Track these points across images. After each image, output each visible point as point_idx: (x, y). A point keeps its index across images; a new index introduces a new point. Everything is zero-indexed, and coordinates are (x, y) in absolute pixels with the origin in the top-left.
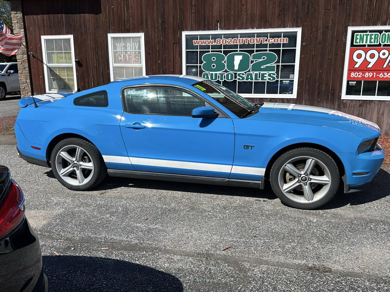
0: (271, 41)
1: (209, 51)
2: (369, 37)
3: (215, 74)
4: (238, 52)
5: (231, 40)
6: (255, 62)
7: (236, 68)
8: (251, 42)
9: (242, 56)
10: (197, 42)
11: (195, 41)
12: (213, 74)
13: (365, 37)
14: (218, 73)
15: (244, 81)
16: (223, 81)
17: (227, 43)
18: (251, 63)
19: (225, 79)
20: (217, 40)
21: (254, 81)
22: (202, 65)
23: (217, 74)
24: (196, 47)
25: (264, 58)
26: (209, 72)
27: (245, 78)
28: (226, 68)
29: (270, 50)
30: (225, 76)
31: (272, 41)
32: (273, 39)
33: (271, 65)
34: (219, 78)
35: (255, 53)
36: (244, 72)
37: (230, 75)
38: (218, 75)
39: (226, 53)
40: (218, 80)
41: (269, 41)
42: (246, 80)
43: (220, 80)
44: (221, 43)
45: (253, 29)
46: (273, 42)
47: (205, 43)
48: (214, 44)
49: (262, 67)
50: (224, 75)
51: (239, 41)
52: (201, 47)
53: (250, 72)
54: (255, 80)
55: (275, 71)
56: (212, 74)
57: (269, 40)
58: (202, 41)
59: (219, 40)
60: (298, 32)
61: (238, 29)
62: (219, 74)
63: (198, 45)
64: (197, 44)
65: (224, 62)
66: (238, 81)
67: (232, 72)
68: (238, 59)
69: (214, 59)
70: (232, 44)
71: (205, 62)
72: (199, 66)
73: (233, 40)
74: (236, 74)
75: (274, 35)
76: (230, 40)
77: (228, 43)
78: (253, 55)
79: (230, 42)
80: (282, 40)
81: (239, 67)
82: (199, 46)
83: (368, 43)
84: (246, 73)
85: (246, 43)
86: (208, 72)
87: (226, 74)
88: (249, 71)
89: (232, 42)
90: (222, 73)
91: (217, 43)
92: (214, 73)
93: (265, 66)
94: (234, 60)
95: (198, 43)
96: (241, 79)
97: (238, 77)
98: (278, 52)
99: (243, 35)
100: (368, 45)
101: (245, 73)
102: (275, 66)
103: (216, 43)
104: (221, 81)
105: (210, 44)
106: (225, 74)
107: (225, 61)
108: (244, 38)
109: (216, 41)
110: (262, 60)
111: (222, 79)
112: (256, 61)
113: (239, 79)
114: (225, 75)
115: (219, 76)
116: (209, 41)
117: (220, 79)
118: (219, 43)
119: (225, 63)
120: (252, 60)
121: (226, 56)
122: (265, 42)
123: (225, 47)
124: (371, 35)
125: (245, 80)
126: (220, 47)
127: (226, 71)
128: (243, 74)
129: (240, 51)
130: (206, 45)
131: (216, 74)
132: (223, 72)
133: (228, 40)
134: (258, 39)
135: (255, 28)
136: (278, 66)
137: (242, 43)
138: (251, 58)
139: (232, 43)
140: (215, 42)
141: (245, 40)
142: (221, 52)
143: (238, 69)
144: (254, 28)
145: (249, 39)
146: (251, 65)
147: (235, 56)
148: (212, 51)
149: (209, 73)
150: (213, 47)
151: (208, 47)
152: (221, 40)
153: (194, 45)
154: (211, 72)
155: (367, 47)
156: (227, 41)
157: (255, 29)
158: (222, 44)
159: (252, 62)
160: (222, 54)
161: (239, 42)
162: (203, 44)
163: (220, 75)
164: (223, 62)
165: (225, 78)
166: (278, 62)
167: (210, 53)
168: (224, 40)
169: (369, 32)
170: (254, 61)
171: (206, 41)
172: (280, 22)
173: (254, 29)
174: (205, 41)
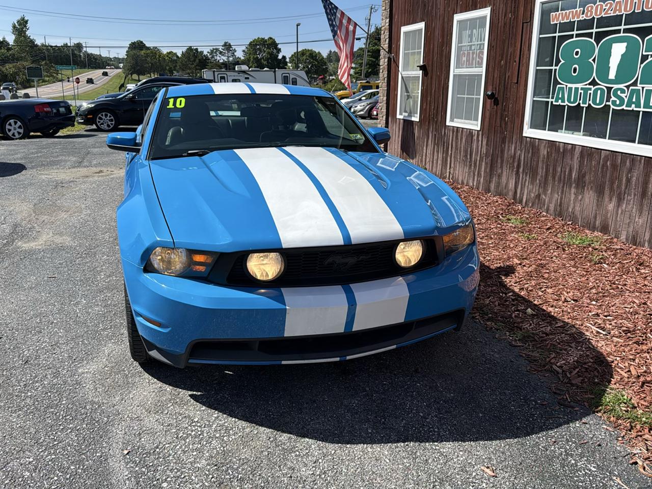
1: (572, 36)
3: (575, 88)
4: (621, 34)
6: (649, 60)
7: (612, 75)
8: (647, 7)
9: (625, 44)
10: (556, 15)
11: (554, 14)
12: (572, 88)
14: (580, 86)
15: (623, 109)
16: (586, 107)
18: (642, 62)
19: (591, 102)
20: (588, 9)
21: (642, 109)
22: (558, 68)
23: (578, 88)
24: (555, 28)
26: (567, 84)
27: (626, 100)
28: (594, 74)
30: (590, 94)
34: (580, 99)
36: (625, 86)
37: (599, 92)
38: (580, 91)
39: (598, 37)
40: (579, 104)
42: (626, 107)
43: (582, 104)
44: (594, 14)
47: (568, 18)
48: (581, 17)
50: (589, 92)
51: (625, 7)
52: (562, 27)
53: (637, 86)
54: (644, 108)
56: (570, 89)
58: (564, 13)
62: (582, 89)
64: (555, 22)
66: (613, 109)
67: (603, 86)
68: (617, 52)
69: (577, 53)
70: (612, 15)
71: (562, 62)
72: (554, 70)
73: (613, 6)
74: (609, 89)
76: (609, 6)
77: (604, 14)
78: (647, 41)
79: (609, 9)
81: (617, 72)
82: (558, 25)
84: (628, 87)
85: (639, 8)
86: (564, 85)
87: (593, 88)
88: (635, 84)
89: (612, 10)
90: (588, 86)
91: (587, 16)
92: (574, 86)
94: (611, 55)
95: (558, 19)
96: (618, 102)
97: (613, 98)
101: (626, 89)
103: (585, 15)
104: (583, 107)
105: (576, 19)
106: (590, 89)
107: (595, 57)
109: (586, 11)
113: (614, 103)
114: (592, 92)
115: (581, 94)
116: (575, 11)
117: (581, 102)
118: (589, 14)
119: (594, 63)
120: (644, 53)
121: (597, 47)
123: (599, 22)
125: (624, 107)
126: (591, 24)
127: (594, 83)
128: (623, 91)
129: (625, 31)
130: (568, 21)
132: (588, 84)
133: (606, 6)
137: (630, 9)
138: (643, 49)
139: (612, 12)
140: (583, 12)
142: (591, 35)
143: (615, 77)
146: (640, 68)
147: (614, 45)
148: (577, 36)
149: (566, 86)
150: (580, 25)
151: (572, 26)
152: (595, 7)
153: (552, 23)
154: (569, 85)
156: (604, 7)
158: (594, 18)
159: (644, 58)
160: (593, 40)
161: (626, 9)
162: (565, 20)
163: (582, 92)
164: (591, 60)
165: (590, 100)
167: (574, 39)
168: (599, 6)
170: (650, 56)
171: (570, 13)
174: (568, 12)
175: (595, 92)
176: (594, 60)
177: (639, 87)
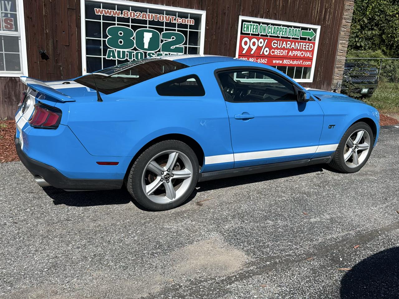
0: (179, 21)
1: (115, 24)
2: (252, 26)
3: (122, 51)
4: (148, 29)
5: (140, 14)
6: (164, 42)
7: (146, 46)
8: (160, 20)
9: (151, 34)
10: (99, 10)
12: (120, 51)
13: (250, 26)
14: (126, 50)
17: (135, 17)
18: (161, 43)
19: (135, 58)
20: (124, 12)
22: (106, 40)
24: (99, 17)
25: (173, 38)
26: (116, 49)
28: (135, 45)
29: (178, 31)
30: (134, 55)
31: (180, 21)
32: (181, 19)
33: (180, 46)
35: (164, 32)
37: (139, 54)
38: (126, 53)
39: (135, 28)
40: (127, 59)
41: (177, 21)
43: (129, 59)
44: (129, 16)
45: (163, 5)
46: (181, 22)
47: (110, 14)
48: (120, 16)
49: (171, 48)
51: (149, 17)
52: (105, 18)
53: (160, 52)
55: (183, 53)
57: (178, 19)
58: (106, 10)
59: (126, 13)
60: (202, 15)
61: (148, 3)
63: (101, 15)
64: (99, 14)
65: (133, 38)
67: (142, 51)
68: (147, 37)
69: (121, 34)
70: (141, 19)
71: (110, 37)
72: (103, 40)
73: (142, 15)
74: (145, 53)
75: (183, 15)
76: (138, 14)
78: (163, 34)
79: (139, 16)
80: (189, 21)
81: (149, 45)
83: (252, 32)
84: (156, 52)
85: (156, 19)
86: (114, 49)
87: (135, 52)
88: (159, 51)
89: (141, 16)
91: (124, 15)
93: (175, 46)
94: (144, 38)
95: (102, 13)
98: (185, 33)
99: (152, 11)
100: (251, 34)
102: (183, 48)
103: (123, 15)
105: (116, 16)
107: (134, 37)
108: (153, 14)
109: (123, 13)
110: (171, 40)
111: (130, 58)
112: (165, 40)
116: (115, 11)
117: (128, 58)
118: (126, 15)
119: (134, 40)
120: (162, 39)
121: (135, 32)
122: (174, 21)
123: (134, 21)
124: (254, 25)
126: (127, 20)
127: (135, 49)
128: (153, 54)
129: (149, 27)
131: (124, 52)
132: (131, 50)
133: (137, 13)
134: (167, 16)
135: (165, 5)
136: (186, 48)
137: (152, 19)
138: (161, 37)
139: (141, 17)
140: (122, 14)
141: (155, 16)
142: (128, 26)
143: (148, 47)
144: (164, 4)
145: (159, 16)
146: (161, 44)
147: (145, 33)
148: (118, 24)
149: (115, 50)
150: (120, 19)
151: (113, 19)
152: (129, 13)
153: (96, 14)
154: (117, 50)
155: (250, 36)
156: (136, 14)
157: (165, 6)
158: (129, 17)
159: (162, 41)
160: (130, 28)
161: (149, 18)
162: (108, 15)
163: (128, 53)
164: (131, 38)
166: (185, 44)
167: (116, 26)
168: (132, 13)
169: (253, 23)
170: (164, 41)
171: (111, 11)
172: (188, 2)
173: (164, 5)
174: (109, 11)
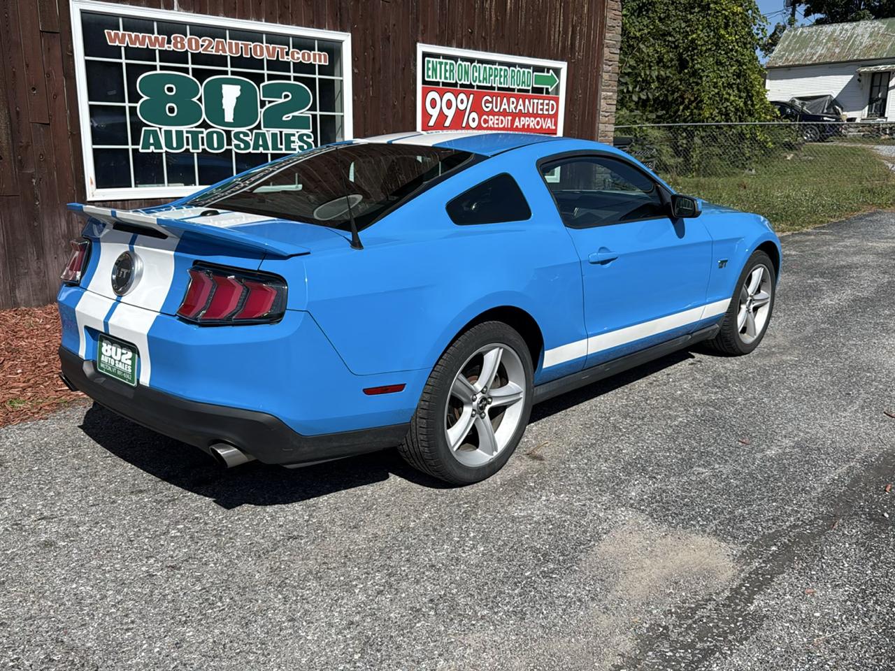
0: (296, 56)
1: (154, 68)
2: (443, 66)
3: (176, 131)
4: (230, 76)
5: (210, 43)
6: (268, 106)
7: (229, 117)
8: (256, 54)
9: (239, 87)
10: (116, 35)
11: (113, 33)
12: (171, 131)
13: (438, 66)
14: (184, 128)
15: (250, 153)
16: (198, 153)
17: (201, 50)
18: (262, 107)
19: (205, 147)
20: (175, 38)
21: (271, 151)
22: (138, 105)
23: (182, 131)
24: (116, 52)
25: (286, 96)
26: (160, 126)
27: (252, 143)
28: (204, 116)
29: (296, 79)
30: (202, 138)
31: (299, 56)
32: (301, 53)
33: (301, 113)
34: (188, 144)
35: (266, 82)
36: (248, 130)
37: (215, 135)
38: (185, 135)
39: (200, 75)
40: (187, 150)
41: (293, 57)
42: (253, 149)
43: (193, 149)
44: (187, 47)
45: (259, 20)
46: (301, 59)
47: (143, 42)
48: (166, 47)
49: (284, 118)
50: (200, 136)
51: (230, 48)
52: (131, 53)
53: (260, 129)
54: (273, 150)
55: (309, 129)
56: (168, 133)
57: (293, 52)
58: (133, 35)
59: (179, 39)
60: (344, 43)
61: (227, 15)
62: (187, 132)
63: (120, 47)
64: (117, 43)
65: (198, 100)
66: (236, 153)
67: (219, 128)
68: (231, 94)
69: (170, 90)
70: (214, 53)
71: (145, 98)
72: (130, 107)
73: (214, 44)
74: (228, 133)
75: (303, 44)
76: (207, 42)
77: (203, 50)
78: (263, 86)
79: (207, 46)
80: (317, 56)
81: (234, 114)
82: (123, 49)
83: (443, 80)
84: (251, 130)
85: (247, 54)
86: (156, 127)
87: (206, 132)
88: (258, 127)
89: (212, 48)
91: (175, 46)
92: (174, 129)
93: (291, 115)
94: (222, 97)
95: (122, 41)
96: (242, 146)
97: (235, 142)
98: (310, 83)
99: (237, 34)
100: (443, 83)
101: (250, 133)
102: (309, 117)
103: (172, 46)
104: (193, 153)
105: (157, 47)
106: (202, 132)
107: (201, 96)
108: (240, 42)
109: (173, 41)
110: (282, 100)
111: (196, 146)
112: (270, 102)
113: (237, 146)
114: (204, 135)
115: (187, 138)
116: (153, 37)
117: (190, 147)
118: (179, 45)
119: (201, 103)
120: (262, 99)
121: (201, 85)
122: (286, 57)
123: (198, 58)
124: (446, 64)
125: (251, 150)
126: (182, 57)
127: (205, 125)
128: (246, 135)
129: (233, 73)
130: (144, 47)
131: (179, 133)
132: (196, 127)
133: (204, 41)
134: (271, 47)
135: (264, 20)
136: (314, 117)
137: (237, 52)
138: (260, 96)
139: (214, 50)
140: (169, 42)
141: (243, 46)
142: (186, 70)
143: (233, 119)
144: (261, 18)
145: (252, 45)
146: (261, 112)
147: (224, 87)
148: (162, 68)
149: (160, 129)
150: (166, 56)
151: (149, 54)
152: (186, 40)
153: (110, 44)
154: (165, 128)
155: (441, 86)
156: (201, 43)
157: (264, 23)
158: (187, 51)
159: (263, 104)
160: (190, 76)
161: (231, 51)
162: (137, 45)
163: (190, 135)
164: (195, 99)
165: (203, 144)
166: (313, 108)
167: (158, 72)
168: (193, 41)
169: (443, 58)
170: (267, 102)
171: (144, 38)
172: (311, 15)
173: (261, 21)
174: (141, 35)
175: (210, 135)
176: (200, 100)
177: (264, 130)
